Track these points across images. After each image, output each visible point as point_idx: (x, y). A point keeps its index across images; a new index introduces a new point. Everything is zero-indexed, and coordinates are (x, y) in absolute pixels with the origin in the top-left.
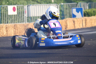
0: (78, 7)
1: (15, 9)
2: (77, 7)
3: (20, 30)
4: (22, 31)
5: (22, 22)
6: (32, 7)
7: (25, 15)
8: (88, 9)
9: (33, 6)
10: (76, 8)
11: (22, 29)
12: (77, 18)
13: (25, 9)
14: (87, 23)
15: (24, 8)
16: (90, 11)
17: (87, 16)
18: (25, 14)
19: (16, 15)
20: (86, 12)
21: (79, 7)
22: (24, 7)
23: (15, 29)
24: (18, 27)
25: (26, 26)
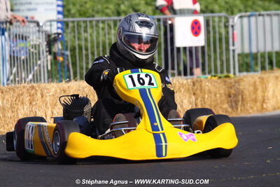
1: (199, 28)
3: (213, 97)
4: (219, 102)
6: (257, 20)
7: (231, 48)
9: (260, 19)
11: (218, 95)
13: (233, 26)
15: (231, 23)
18: (233, 45)
22: (231, 21)
23: (194, 94)
24: (207, 88)
25: (234, 86)
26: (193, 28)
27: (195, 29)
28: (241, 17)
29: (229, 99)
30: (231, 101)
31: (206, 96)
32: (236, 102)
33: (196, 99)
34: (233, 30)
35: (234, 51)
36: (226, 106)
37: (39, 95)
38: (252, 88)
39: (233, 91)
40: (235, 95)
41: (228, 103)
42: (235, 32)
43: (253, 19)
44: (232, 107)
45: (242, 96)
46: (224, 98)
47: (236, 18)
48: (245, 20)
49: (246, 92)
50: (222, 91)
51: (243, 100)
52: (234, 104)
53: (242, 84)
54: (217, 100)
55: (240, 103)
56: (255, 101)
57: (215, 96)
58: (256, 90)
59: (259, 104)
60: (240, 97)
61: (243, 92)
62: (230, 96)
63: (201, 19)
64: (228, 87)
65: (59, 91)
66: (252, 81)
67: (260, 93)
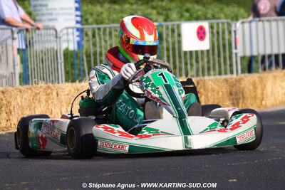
1: (204, 33)
3: (216, 95)
5: (226, 74)
6: (257, 26)
7: (234, 51)
9: (260, 24)
11: (220, 93)
13: (235, 31)
15: (233, 29)
18: (236, 48)
19: (208, 51)
22: (233, 26)
24: (210, 87)
25: (235, 85)
26: (198, 33)
27: (201, 34)
28: (243, 23)
29: (231, 97)
30: (233, 99)
31: (210, 95)
32: (238, 100)
34: (235, 35)
35: (236, 54)
37: (55, 94)
38: (251, 87)
39: (234, 90)
40: (236, 93)
41: (230, 100)
42: (238, 36)
43: (253, 24)
44: (233, 104)
45: (243, 94)
46: (226, 95)
47: (238, 24)
48: (247, 25)
49: (246, 90)
50: (224, 90)
51: (243, 97)
52: (235, 102)
53: (243, 82)
54: (219, 98)
55: (241, 101)
56: (255, 98)
57: (218, 93)
58: (255, 88)
59: (258, 101)
60: (241, 95)
61: (243, 90)
62: (231, 94)
63: (206, 25)
64: (230, 86)
65: (73, 90)
66: (251, 80)
67: (259, 91)
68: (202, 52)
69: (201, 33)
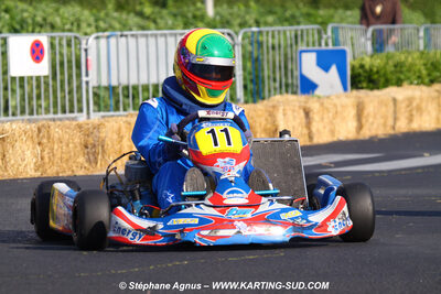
0: (327, 44)
1: (42, 51)
2: (320, 45)
3: (64, 147)
4: (72, 154)
6: (117, 44)
7: (84, 79)
8: (372, 56)
9: (123, 39)
10: (317, 48)
11: (71, 145)
12: (319, 97)
13: (86, 50)
14: (364, 121)
15: (84, 46)
16: (378, 62)
17: (364, 85)
18: (87, 75)
19: (45, 77)
20: (362, 66)
21: (331, 47)
22: (84, 42)
23: (39, 144)
24: (56, 135)
25: (92, 133)
26: (33, 51)
27: (37, 52)
28: (97, 38)
29: (86, 151)
30: (88, 153)
31: (56, 147)
32: (95, 154)
33: (42, 151)
34: (87, 55)
35: (87, 83)
36: (81, 159)
38: (115, 137)
39: (91, 140)
40: (94, 146)
41: (84, 155)
42: (89, 57)
43: (113, 40)
44: (89, 161)
45: (103, 147)
46: (79, 148)
47: (91, 39)
48: (103, 42)
49: (108, 142)
50: (77, 140)
51: (104, 151)
52: (92, 158)
53: (103, 130)
54: (69, 152)
55: (100, 157)
57: (68, 145)
58: (121, 138)
60: (100, 148)
61: (103, 141)
62: (86, 147)
63: (44, 39)
64: (84, 135)
66: (116, 126)
68: (38, 78)
69: (37, 50)
